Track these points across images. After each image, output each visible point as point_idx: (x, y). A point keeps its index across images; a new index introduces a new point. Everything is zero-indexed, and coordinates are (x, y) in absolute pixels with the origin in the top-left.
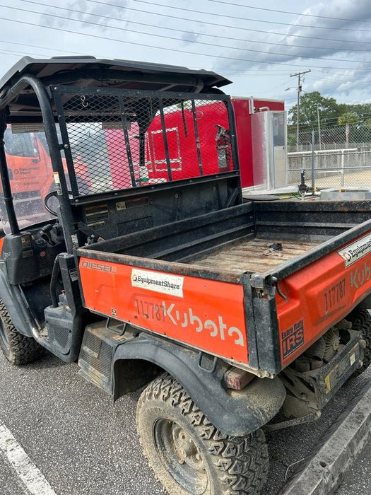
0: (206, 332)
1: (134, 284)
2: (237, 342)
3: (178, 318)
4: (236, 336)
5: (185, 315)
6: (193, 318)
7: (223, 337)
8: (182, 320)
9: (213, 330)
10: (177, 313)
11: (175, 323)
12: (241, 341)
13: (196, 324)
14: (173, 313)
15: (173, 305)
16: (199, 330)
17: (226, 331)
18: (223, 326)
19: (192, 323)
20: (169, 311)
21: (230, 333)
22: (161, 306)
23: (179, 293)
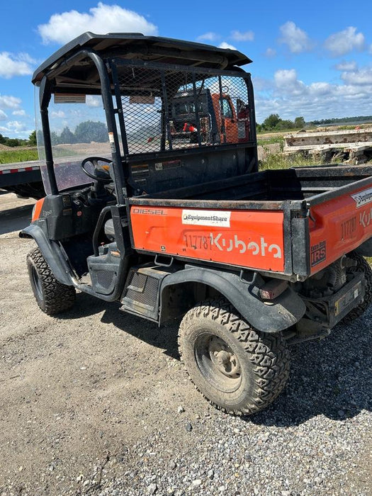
0: (249, 252)
1: (184, 222)
2: (275, 256)
3: (224, 245)
4: (275, 251)
5: (231, 241)
6: (238, 243)
7: (263, 254)
8: (228, 246)
9: (255, 249)
10: (224, 240)
11: (221, 249)
12: (279, 255)
13: (241, 247)
14: (220, 242)
15: (220, 235)
16: (242, 251)
17: (266, 249)
18: (264, 245)
19: (237, 246)
20: (216, 241)
21: (270, 250)
22: (209, 237)
23: (227, 224)
